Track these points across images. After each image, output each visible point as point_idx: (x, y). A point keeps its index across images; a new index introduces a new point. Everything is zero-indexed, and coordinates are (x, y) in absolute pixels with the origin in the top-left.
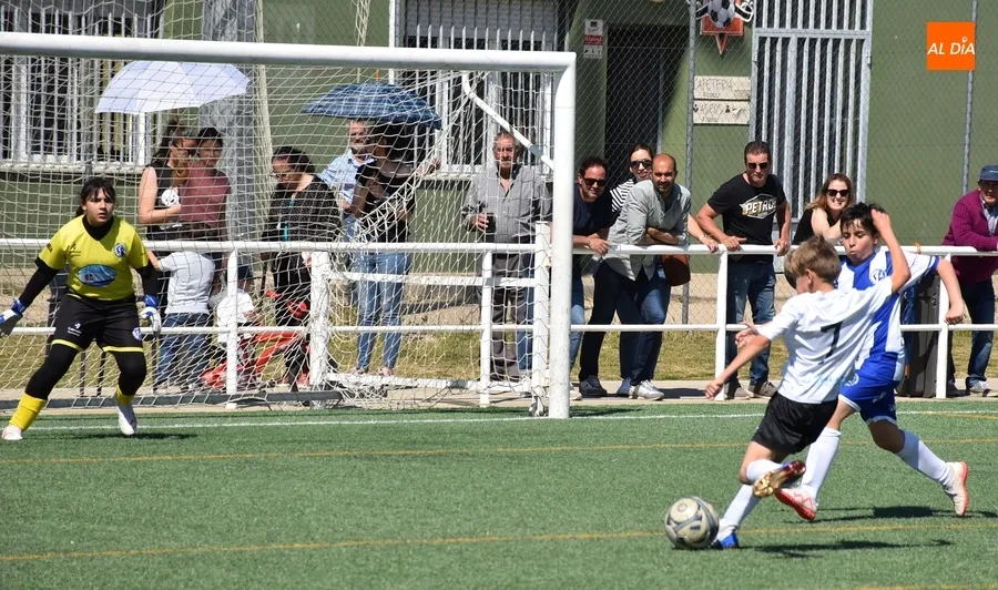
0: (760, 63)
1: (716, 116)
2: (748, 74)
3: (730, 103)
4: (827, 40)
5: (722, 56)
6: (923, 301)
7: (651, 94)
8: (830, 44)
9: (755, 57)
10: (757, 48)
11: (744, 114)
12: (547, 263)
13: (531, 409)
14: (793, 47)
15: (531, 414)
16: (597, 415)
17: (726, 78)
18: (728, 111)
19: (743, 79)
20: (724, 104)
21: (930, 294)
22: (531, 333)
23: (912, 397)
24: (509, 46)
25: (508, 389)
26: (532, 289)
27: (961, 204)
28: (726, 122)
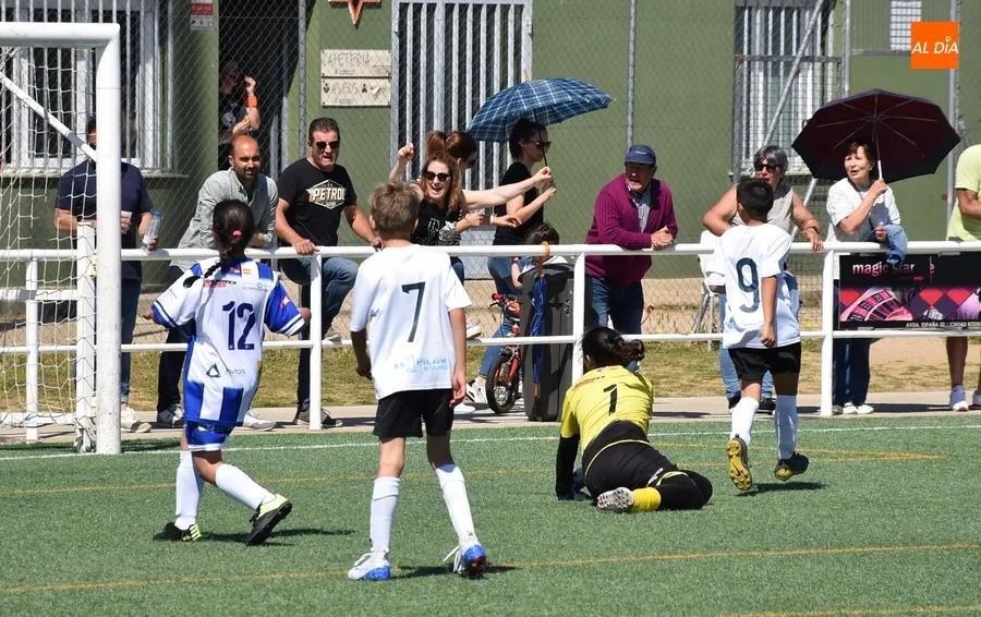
0: (402, 34)
1: (349, 96)
2: (388, 47)
3: (365, 81)
4: (480, 6)
5: (357, 25)
6: (554, 309)
7: (273, 72)
8: (484, 12)
9: (395, 27)
10: (397, 16)
11: (383, 94)
12: (91, 271)
13: (76, 444)
14: (439, 14)
15: (76, 450)
16: (156, 449)
17: (362, 52)
18: (364, 90)
19: (380, 53)
20: (359, 83)
21: (562, 299)
22: (73, 354)
23: (543, 421)
24: (101, 18)
25: (49, 420)
26: (74, 303)
27: (605, 194)
28: (360, 103)
